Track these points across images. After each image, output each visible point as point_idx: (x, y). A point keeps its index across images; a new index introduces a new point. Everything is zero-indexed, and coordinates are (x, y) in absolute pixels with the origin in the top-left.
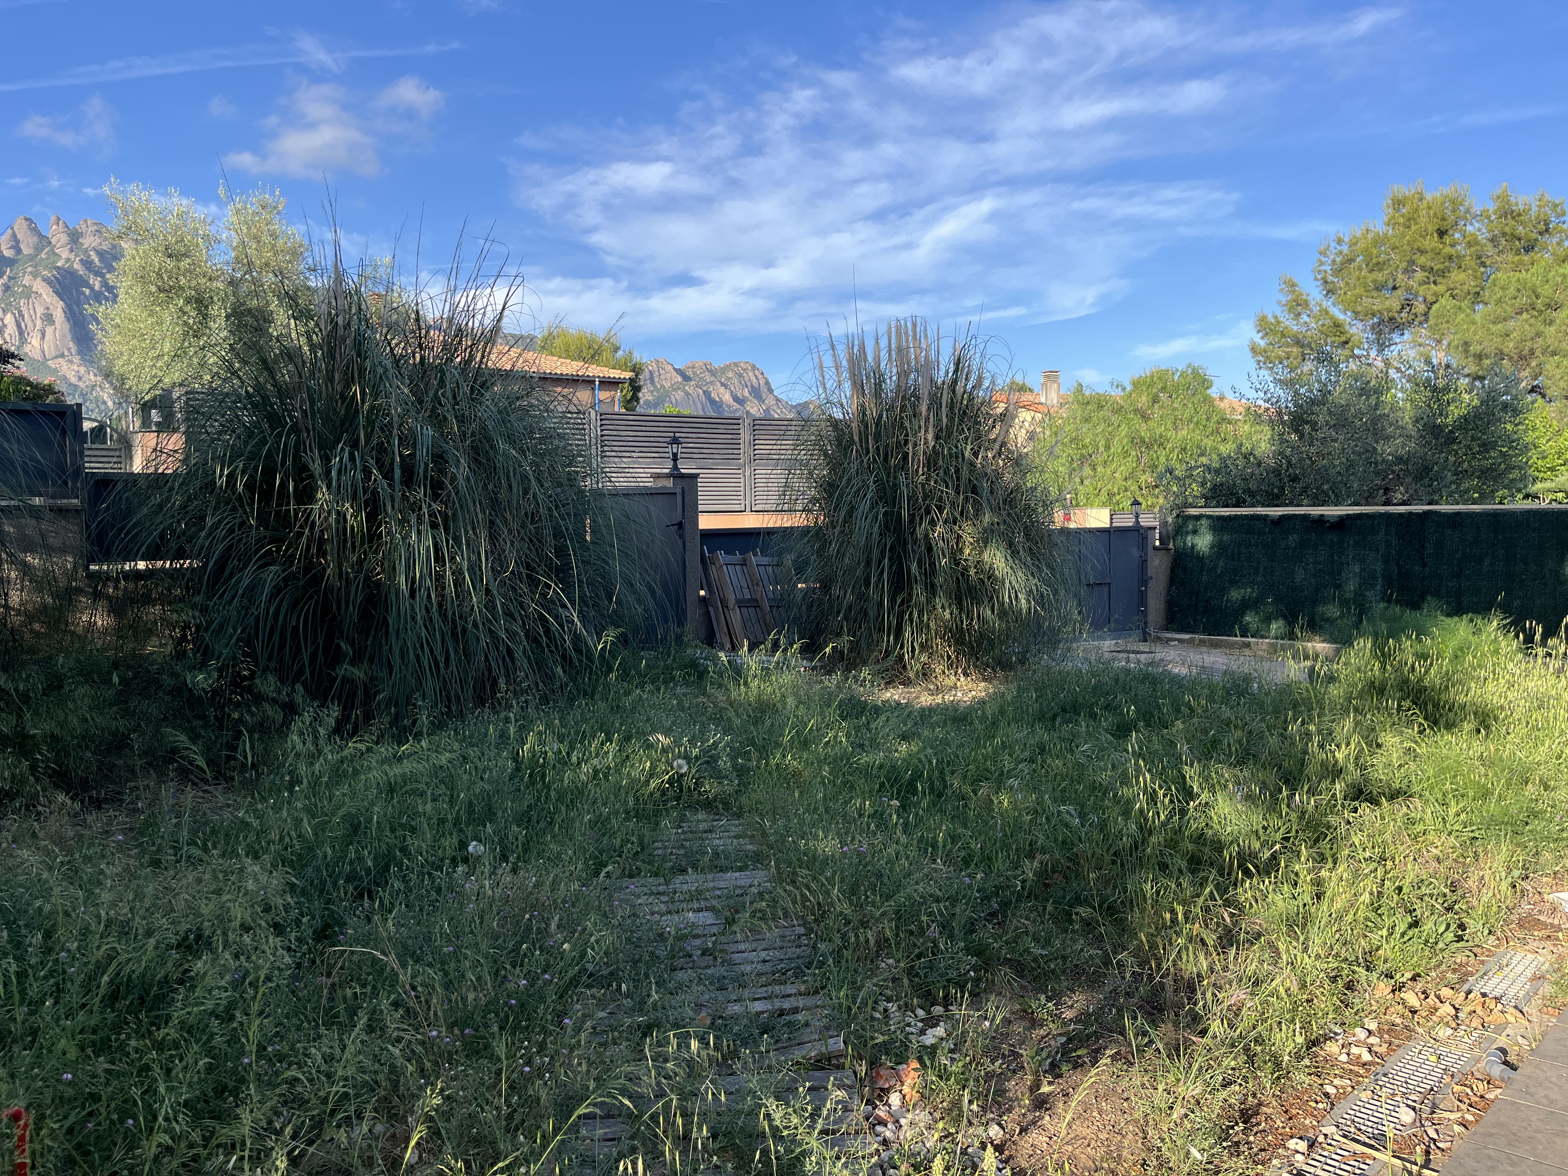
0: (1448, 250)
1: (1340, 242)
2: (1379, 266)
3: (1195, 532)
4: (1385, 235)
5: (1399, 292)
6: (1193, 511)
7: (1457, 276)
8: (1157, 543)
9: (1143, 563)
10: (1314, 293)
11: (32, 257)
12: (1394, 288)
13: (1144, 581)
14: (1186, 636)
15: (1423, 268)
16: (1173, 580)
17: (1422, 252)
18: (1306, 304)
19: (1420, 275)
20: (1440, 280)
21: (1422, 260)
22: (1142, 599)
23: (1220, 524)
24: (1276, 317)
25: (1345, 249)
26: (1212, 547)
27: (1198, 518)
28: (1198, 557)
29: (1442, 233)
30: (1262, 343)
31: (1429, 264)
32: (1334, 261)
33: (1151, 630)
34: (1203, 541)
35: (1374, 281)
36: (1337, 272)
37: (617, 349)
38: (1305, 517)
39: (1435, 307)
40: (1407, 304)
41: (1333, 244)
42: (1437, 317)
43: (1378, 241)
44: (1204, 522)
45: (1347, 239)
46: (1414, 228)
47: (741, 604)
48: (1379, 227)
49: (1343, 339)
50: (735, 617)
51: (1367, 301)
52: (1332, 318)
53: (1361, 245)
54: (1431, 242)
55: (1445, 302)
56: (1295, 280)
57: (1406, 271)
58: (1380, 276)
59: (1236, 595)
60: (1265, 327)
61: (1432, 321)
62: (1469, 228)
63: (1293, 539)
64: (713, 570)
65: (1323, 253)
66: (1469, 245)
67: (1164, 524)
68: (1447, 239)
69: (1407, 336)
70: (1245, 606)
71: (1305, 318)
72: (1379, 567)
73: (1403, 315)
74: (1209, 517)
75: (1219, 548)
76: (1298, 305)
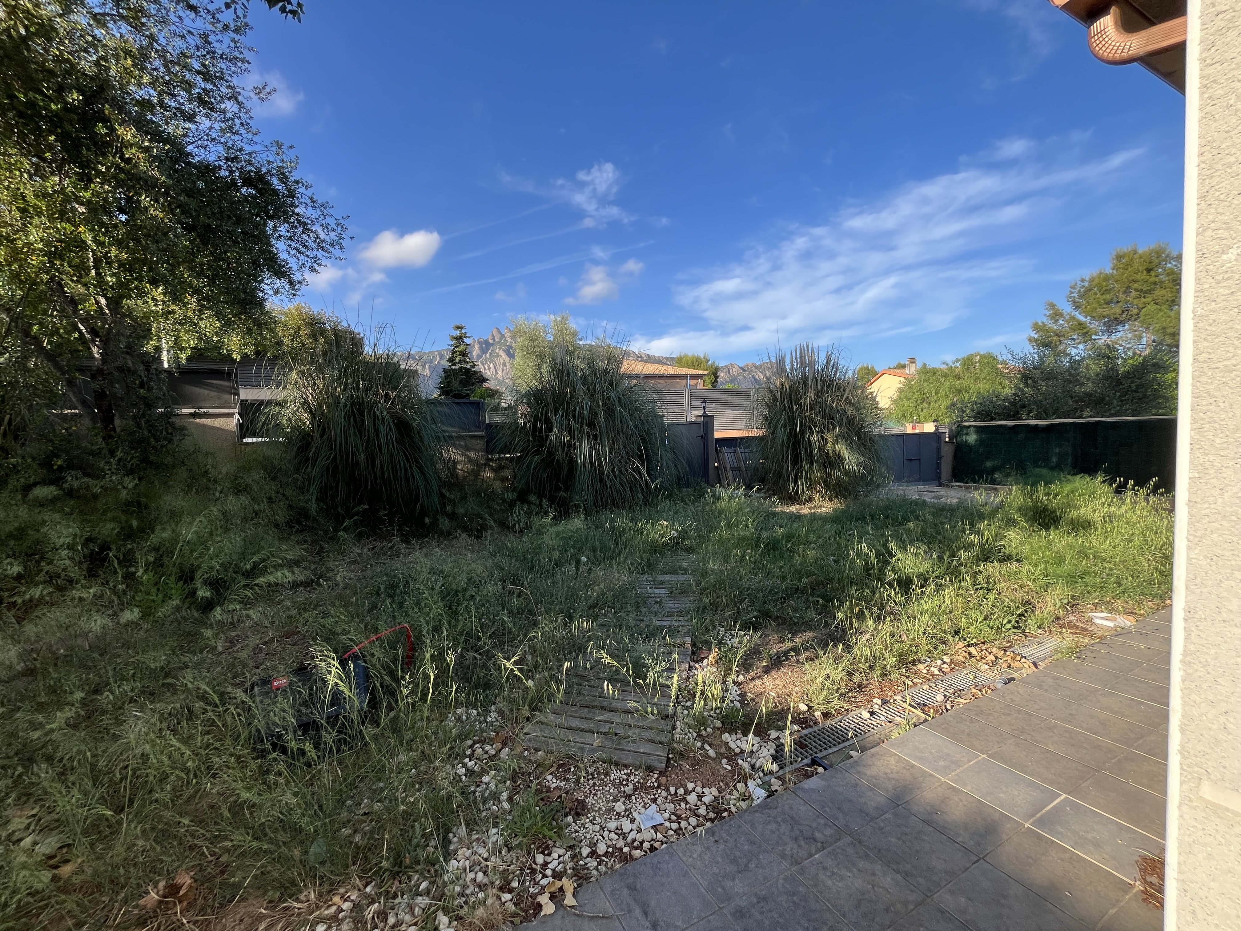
0: (1153, 279)
1: (1083, 280)
2: (1108, 291)
3: (967, 434)
4: (1112, 275)
5: (1120, 304)
6: (967, 424)
7: (1159, 293)
8: (947, 440)
9: (939, 450)
10: (1067, 308)
11: (499, 342)
12: (1118, 302)
13: (939, 457)
14: (962, 484)
15: (1136, 290)
16: (955, 457)
17: (1135, 281)
18: (1061, 315)
19: (1134, 294)
20: (1147, 295)
21: (1136, 286)
22: (938, 466)
23: (980, 430)
24: (1043, 323)
25: (1086, 284)
26: (976, 441)
27: (969, 427)
28: (969, 446)
29: (1149, 270)
30: (1036, 336)
31: (1140, 288)
32: (1079, 291)
33: (943, 481)
34: (972, 438)
35: (1104, 300)
36: (1081, 297)
37: (708, 361)
38: (1028, 425)
39: (1143, 310)
40: (1126, 310)
41: (1079, 283)
42: (1145, 315)
43: (1107, 278)
44: (972, 429)
45: (1087, 279)
46: (1130, 270)
47: (733, 469)
48: (1108, 271)
49: (1085, 331)
50: (730, 474)
51: (1100, 310)
52: (1078, 321)
53: (1096, 281)
54: (1144, 276)
55: (1151, 307)
56: (1055, 303)
57: (1125, 292)
58: (1108, 297)
59: (989, 464)
60: (1037, 327)
61: (1142, 318)
62: (1169, 265)
63: (1021, 436)
64: (721, 455)
65: (1073, 287)
66: (1168, 274)
67: (951, 430)
68: (1153, 273)
69: (1127, 327)
70: (994, 470)
71: (1061, 322)
72: (1070, 450)
73: (1124, 316)
74: (975, 427)
75: (980, 442)
76: (1056, 315)
